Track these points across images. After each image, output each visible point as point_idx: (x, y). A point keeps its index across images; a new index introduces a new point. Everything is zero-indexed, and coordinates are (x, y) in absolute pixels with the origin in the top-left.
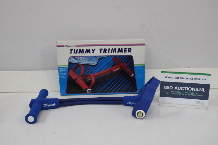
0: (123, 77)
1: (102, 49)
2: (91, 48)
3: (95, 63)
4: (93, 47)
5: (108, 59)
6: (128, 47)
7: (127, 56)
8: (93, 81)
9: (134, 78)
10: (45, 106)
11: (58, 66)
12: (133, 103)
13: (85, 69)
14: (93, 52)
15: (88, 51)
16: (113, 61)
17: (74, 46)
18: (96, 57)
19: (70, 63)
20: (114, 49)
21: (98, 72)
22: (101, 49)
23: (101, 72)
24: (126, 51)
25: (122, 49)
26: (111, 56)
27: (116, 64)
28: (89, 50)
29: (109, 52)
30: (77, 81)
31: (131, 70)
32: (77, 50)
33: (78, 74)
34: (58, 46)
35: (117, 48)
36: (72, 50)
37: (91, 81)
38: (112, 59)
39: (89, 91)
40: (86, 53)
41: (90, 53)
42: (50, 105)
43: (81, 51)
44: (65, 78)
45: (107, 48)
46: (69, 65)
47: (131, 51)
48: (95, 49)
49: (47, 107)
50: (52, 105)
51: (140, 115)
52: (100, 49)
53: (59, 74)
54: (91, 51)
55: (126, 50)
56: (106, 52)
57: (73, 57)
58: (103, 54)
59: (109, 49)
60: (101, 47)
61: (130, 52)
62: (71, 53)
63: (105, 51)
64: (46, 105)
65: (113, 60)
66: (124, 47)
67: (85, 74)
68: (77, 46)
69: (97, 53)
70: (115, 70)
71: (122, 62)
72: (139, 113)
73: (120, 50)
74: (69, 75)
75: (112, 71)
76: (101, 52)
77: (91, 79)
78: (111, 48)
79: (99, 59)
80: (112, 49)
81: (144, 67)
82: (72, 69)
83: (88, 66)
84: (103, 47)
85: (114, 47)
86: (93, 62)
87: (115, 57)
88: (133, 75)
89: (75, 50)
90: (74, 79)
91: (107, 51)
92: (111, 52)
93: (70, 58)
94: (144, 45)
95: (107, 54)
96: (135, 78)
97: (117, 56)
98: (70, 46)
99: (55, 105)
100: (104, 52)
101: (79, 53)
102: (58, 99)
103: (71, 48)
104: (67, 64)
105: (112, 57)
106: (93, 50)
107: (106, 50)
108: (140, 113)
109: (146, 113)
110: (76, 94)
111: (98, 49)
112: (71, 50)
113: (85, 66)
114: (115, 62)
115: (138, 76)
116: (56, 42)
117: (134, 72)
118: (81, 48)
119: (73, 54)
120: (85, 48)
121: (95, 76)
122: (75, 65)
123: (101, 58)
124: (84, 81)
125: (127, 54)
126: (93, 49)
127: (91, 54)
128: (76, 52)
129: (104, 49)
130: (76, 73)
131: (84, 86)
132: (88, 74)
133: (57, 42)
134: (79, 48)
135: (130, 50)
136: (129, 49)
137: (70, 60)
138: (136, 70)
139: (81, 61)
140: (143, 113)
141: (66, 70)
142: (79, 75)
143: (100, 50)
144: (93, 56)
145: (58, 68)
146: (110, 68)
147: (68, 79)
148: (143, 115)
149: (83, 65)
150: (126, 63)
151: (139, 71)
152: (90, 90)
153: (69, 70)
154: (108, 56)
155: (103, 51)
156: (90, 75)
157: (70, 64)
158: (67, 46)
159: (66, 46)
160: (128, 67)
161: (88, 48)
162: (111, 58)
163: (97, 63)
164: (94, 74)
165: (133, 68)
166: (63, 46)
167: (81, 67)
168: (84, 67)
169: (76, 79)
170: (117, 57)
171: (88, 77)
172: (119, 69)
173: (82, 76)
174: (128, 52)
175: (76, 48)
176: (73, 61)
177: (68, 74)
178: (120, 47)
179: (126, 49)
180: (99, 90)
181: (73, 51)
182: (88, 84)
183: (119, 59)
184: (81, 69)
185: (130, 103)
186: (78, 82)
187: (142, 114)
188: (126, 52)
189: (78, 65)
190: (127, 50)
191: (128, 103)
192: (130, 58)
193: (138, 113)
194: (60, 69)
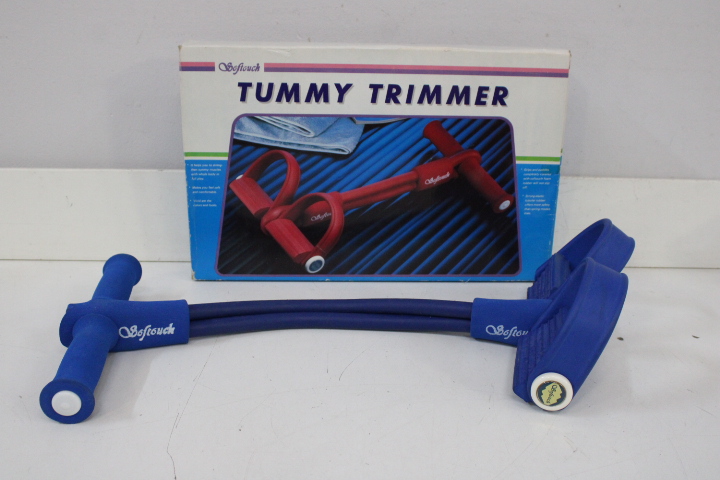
0: (465, 212)
1: (381, 86)
2: (332, 79)
3: (346, 145)
4: (343, 79)
5: (406, 130)
6: (492, 82)
7: (486, 121)
8: (336, 223)
9: (510, 215)
10: (131, 335)
11: (187, 154)
12: (515, 332)
13: (303, 171)
14: (340, 100)
15: (319, 93)
16: (425, 141)
17: (258, 68)
18: (352, 118)
19: (237, 144)
20: (432, 89)
21: (360, 186)
22: (376, 88)
23: (371, 185)
24: (483, 100)
25: (467, 90)
26: (421, 118)
27: (439, 154)
28: (325, 87)
29: (409, 101)
30: (264, 220)
31: (502, 184)
32: (271, 86)
33: (270, 193)
34: (186, 67)
35: (447, 83)
36: (250, 85)
37: (328, 221)
38: (419, 133)
39: (314, 263)
40: (308, 100)
41: (326, 100)
42: (149, 331)
43: (290, 93)
44: (215, 206)
45: (403, 81)
46: (233, 152)
47: (506, 100)
48: (348, 86)
49: (138, 338)
50: (160, 332)
51: (551, 394)
52: (371, 86)
53: (189, 191)
54: (333, 93)
55: (486, 96)
56: (397, 102)
57: (252, 117)
58: (383, 108)
59: (411, 88)
60: (377, 79)
61: (503, 104)
62: (243, 98)
63: (393, 94)
64: (133, 332)
65: (425, 135)
66: (474, 83)
67: (301, 195)
68: (269, 68)
69: (359, 103)
70: (432, 181)
71: (465, 145)
72: (549, 388)
73: (459, 95)
74: (230, 196)
75: (417, 181)
76: (374, 100)
77: (326, 215)
78: (419, 81)
79: (367, 128)
80: (426, 88)
81: (555, 171)
82: (247, 170)
83: (314, 158)
84: (386, 80)
85: (432, 81)
86: (337, 141)
87: (437, 123)
88: (506, 204)
89: (259, 86)
90: (253, 211)
91: (402, 98)
92: (421, 101)
93: (237, 123)
95: (401, 109)
96: (515, 215)
97: (444, 119)
98: (240, 68)
99: (171, 330)
100: (387, 101)
101: (279, 99)
102: (184, 302)
103: (245, 77)
104: (224, 146)
105: (423, 124)
106: (343, 91)
107: (399, 89)
108: (554, 389)
109: (575, 389)
110: (255, 277)
111: (361, 83)
112: (245, 86)
113: (302, 156)
114: (433, 147)
115: (529, 206)
116: (180, 47)
117: (511, 192)
118: (290, 79)
119: (253, 106)
120: (305, 81)
121: (345, 204)
122: (259, 151)
123: (372, 127)
124: (295, 222)
125: (489, 111)
126: (343, 86)
127: (332, 107)
128: (264, 94)
129: (391, 87)
130: (263, 186)
131: (296, 244)
132: (314, 192)
133: (184, 46)
134: (278, 79)
135: (500, 96)
136: (498, 89)
137: (239, 128)
138: (523, 183)
139: (285, 136)
140: (562, 388)
141: (219, 172)
142: (274, 195)
143: (371, 91)
144: (339, 118)
145: (187, 162)
146: (413, 169)
147: (228, 210)
148: (563, 395)
149: (296, 153)
150: (482, 152)
151: (533, 189)
152: (319, 262)
153: (232, 175)
154: (407, 119)
155: (382, 94)
156: (322, 199)
157: (238, 146)
158: (228, 67)
159: (223, 67)
160: (487, 168)
161: (319, 79)
162: (417, 126)
163: (358, 146)
164: (342, 193)
165: (511, 175)
166: (210, 68)
167: (286, 162)
168: (300, 163)
169: (264, 212)
170: (445, 125)
171: (315, 206)
172: (448, 175)
173: (289, 200)
174: (494, 103)
175: (266, 78)
176: (253, 133)
177: (229, 188)
178: (461, 82)
179: (487, 89)
180: (358, 265)
181: (251, 92)
182: (315, 234)
183: (452, 132)
184: (285, 171)
185: (499, 330)
186: (267, 227)
187: (559, 391)
188: (484, 103)
189: (273, 154)
190: (491, 94)
191: (491, 330)
192: (501, 130)
193: (543, 387)
194: (194, 168)
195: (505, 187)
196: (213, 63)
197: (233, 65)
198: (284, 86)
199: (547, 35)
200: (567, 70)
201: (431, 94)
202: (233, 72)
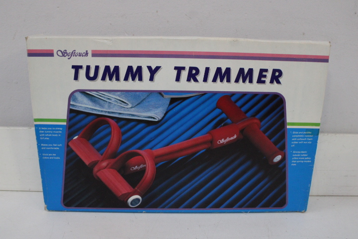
0: (248, 163)
1: (184, 68)
2: (144, 63)
3: (156, 114)
4: (154, 62)
5: (203, 102)
6: (270, 65)
7: (265, 95)
8: (149, 173)
9: (281, 166)
11: (36, 120)
13: (123, 134)
14: (152, 79)
15: (134, 73)
16: (218, 111)
17: (87, 54)
18: (160, 93)
19: (73, 113)
20: (223, 71)
21: (168, 145)
22: (179, 69)
23: (176, 144)
24: (263, 79)
25: (251, 71)
26: (214, 94)
27: (229, 121)
28: (139, 69)
29: (205, 80)
30: (95, 169)
31: (276, 143)
32: (97, 68)
33: (99, 150)
34: (32, 54)
35: (235, 66)
36: (81, 67)
37: (143, 171)
38: (214, 104)
39: (134, 200)
40: (126, 79)
41: (141, 79)
43: (112, 73)
44: (59, 160)
45: (201, 64)
46: (70, 119)
47: (281, 79)
48: (158, 68)
52: (176, 68)
53: (39, 147)
54: (146, 74)
55: (265, 76)
56: (196, 80)
57: (83, 92)
58: (185, 86)
59: (207, 70)
60: (180, 62)
61: (278, 82)
62: (76, 78)
63: (193, 75)
65: (218, 106)
66: (256, 66)
67: (121, 152)
68: (96, 54)
69: (166, 81)
70: (222, 141)
71: (249, 114)
73: (245, 75)
74: (69, 152)
75: (211, 142)
76: (178, 79)
77: (142, 166)
78: (213, 65)
79: (173, 101)
80: (219, 70)
81: (315, 133)
82: (81, 132)
83: (132, 124)
84: (187, 63)
85: (224, 64)
86: (149, 110)
87: (227, 98)
88: (278, 158)
89: (88, 68)
90: (87, 163)
91: (200, 77)
92: (214, 80)
93: (72, 96)
94: (325, 60)
95: (199, 86)
96: (285, 166)
97: (233, 94)
98: (73, 54)
100: (189, 80)
101: (103, 79)
103: (77, 61)
104: (63, 114)
105: (217, 98)
106: (153, 72)
107: (197, 70)
110: (95, 209)
111: (168, 66)
112: (77, 68)
113: (122, 122)
114: (224, 115)
115: (295, 159)
116: (26, 38)
117: (282, 149)
118: (112, 62)
119: (84, 83)
120: (123, 64)
121: (156, 159)
122: (90, 118)
123: (176, 100)
124: (119, 171)
125: (268, 88)
126: (153, 68)
127: (145, 85)
128: (92, 74)
129: (191, 69)
130: (94, 144)
131: (119, 185)
132: (132, 150)
133: (30, 37)
134: (102, 62)
135: (277, 76)
136: (274, 71)
137: (74, 100)
138: (292, 142)
139: (109, 107)
141: (61, 134)
142: (102, 151)
143: (176, 72)
144: (151, 93)
145: (36, 126)
146: (208, 133)
147: (68, 162)
149: (118, 120)
150: (261, 119)
151: (299, 147)
152: (138, 200)
153: (70, 136)
154: (204, 93)
155: (185, 74)
156: (139, 154)
157: (73, 114)
158: (64, 54)
159: (60, 53)
160: (265, 132)
161: (135, 63)
162: (211, 100)
163: (165, 114)
164: (154, 150)
165: (283, 136)
166: (49, 54)
167: (110, 126)
168: (121, 127)
169: (95, 163)
170: (233, 99)
171: (134, 160)
172: (235, 137)
173: (114, 155)
174: (272, 82)
175: (93, 62)
176: (84, 105)
177: (68, 146)
178: (246, 65)
179: (266, 70)
180: (167, 201)
181: (82, 73)
182: (134, 179)
183: (239, 104)
184: (110, 133)
186: (98, 174)
188: (264, 82)
189: (100, 121)
190: (269, 75)
192: (276, 103)
194: (42, 130)
195: (278, 146)
196: (53, 50)
197: (68, 52)
198: (107, 68)
199: (304, 34)
200: (328, 57)
201: (223, 75)
202: (67, 57)
